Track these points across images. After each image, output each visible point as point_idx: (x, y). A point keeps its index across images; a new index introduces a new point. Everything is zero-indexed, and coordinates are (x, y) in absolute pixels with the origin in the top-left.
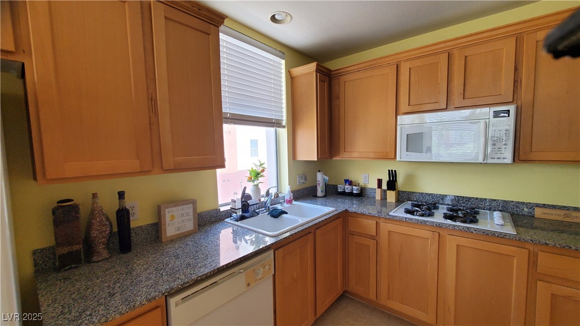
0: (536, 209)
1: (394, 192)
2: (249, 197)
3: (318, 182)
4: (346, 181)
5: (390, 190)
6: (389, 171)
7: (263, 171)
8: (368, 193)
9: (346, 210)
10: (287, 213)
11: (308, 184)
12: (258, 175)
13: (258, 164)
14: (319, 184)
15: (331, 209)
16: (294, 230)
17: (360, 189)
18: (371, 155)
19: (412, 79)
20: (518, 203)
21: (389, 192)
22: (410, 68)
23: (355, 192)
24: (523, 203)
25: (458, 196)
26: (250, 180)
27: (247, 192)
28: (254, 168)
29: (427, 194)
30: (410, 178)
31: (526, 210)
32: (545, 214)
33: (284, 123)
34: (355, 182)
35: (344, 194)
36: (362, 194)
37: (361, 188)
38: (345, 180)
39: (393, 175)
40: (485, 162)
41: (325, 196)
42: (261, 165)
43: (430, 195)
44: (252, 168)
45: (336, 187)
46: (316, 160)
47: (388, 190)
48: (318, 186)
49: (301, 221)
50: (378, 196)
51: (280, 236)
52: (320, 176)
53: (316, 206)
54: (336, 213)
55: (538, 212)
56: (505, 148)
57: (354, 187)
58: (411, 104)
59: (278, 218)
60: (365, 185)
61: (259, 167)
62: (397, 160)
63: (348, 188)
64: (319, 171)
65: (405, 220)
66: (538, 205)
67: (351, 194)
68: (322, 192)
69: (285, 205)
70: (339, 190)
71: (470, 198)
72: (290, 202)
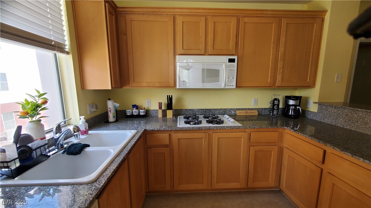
0: (237, 111)
1: (172, 111)
2: (29, 139)
3: (109, 110)
4: (134, 106)
5: (169, 110)
6: (168, 96)
7: (45, 102)
8: (151, 113)
9: (145, 130)
10: (88, 146)
11: (99, 112)
12: (36, 108)
13: (35, 94)
14: (110, 111)
15: (134, 132)
16: (113, 165)
17: (145, 112)
18: (157, 85)
19: (184, 31)
20: (230, 109)
21: (168, 111)
22: (183, 22)
23: (142, 114)
24: (232, 109)
25: (205, 109)
26: (25, 115)
27: (24, 132)
28: (30, 100)
29: (189, 110)
30: (179, 100)
31: (233, 112)
32: (240, 113)
33: (67, 48)
34: (140, 106)
35: (132, 117)
36: (147, 115)
37: (146, 110)
38: (132, 105)
39: (170, 99)
40: (225, 88)
41: (117, 121)
42: (41, 95)
43: (191, 110)
44: (26, 100)
45: (124, 112)
46: (111, 89)
47: (167, 110)
48: (109, 113)
49: (113, 151)
50: (160, 115)
51: (101, 179)
52: (111, 105)
53: (114, 131)
54: (139, 134)
55: (238, 113)
56: (233, 80)
57: (140, 110)
58: (184, 49)
59: (80, 153)
60: (148, 108)
61: (37, 98)
62: (177, 88)
63: (135, 112)
64: (109, 99)
65: (189, 129)
66: (237, 109)
67: (139, 116)
68: (114, 117)
69: (82, 137)
70: (128, 114)
71: (211, 109)
72: (85, 132)
